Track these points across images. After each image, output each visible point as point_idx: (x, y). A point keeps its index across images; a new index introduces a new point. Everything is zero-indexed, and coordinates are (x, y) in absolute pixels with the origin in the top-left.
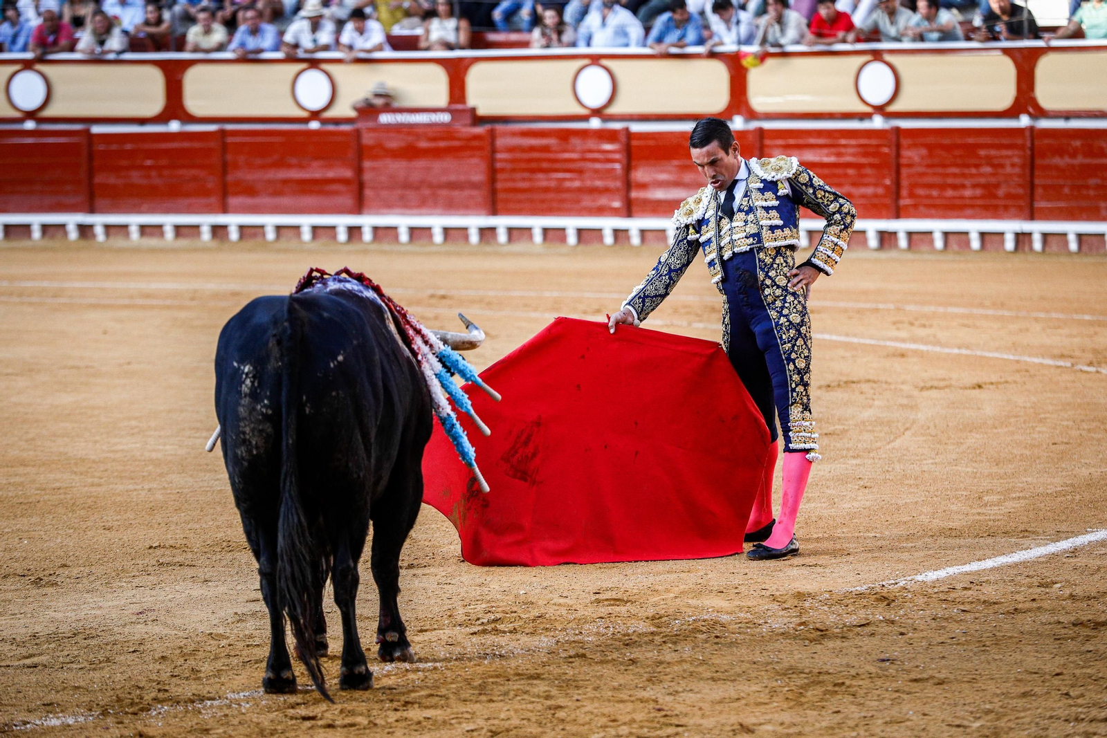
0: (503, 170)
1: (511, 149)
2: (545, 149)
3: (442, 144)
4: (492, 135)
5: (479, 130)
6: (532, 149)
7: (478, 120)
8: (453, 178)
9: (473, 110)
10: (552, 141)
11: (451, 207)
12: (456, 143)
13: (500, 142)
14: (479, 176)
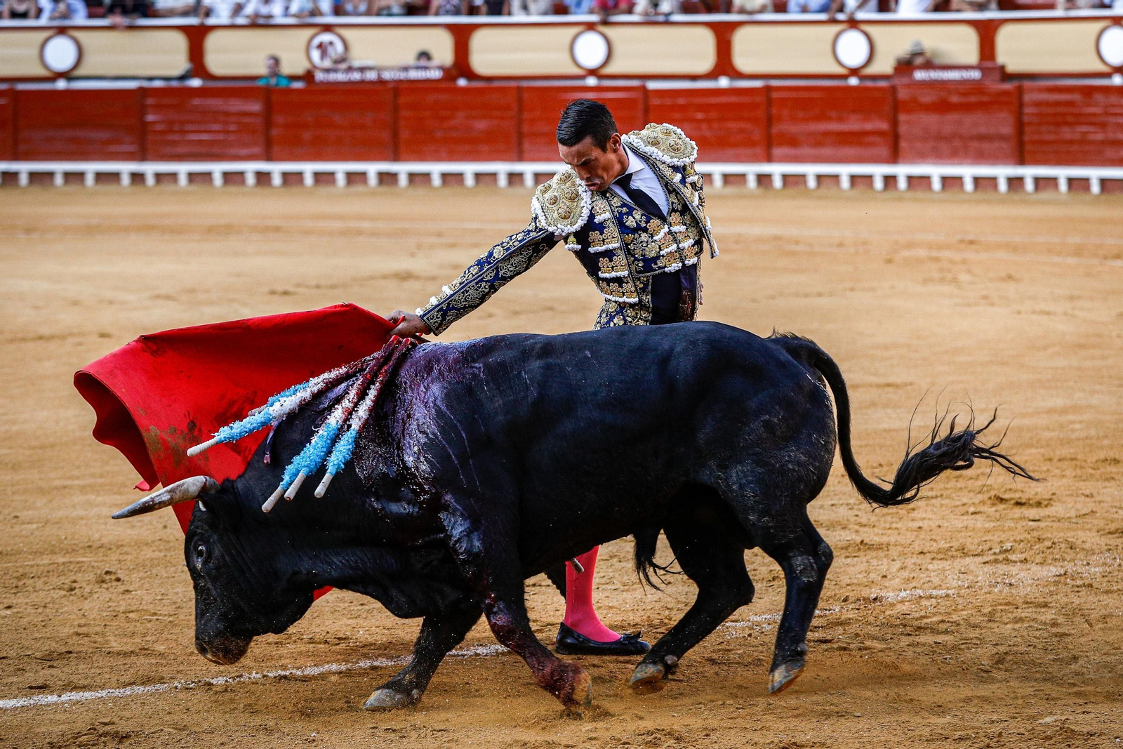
0: (1029, 124)
1: (1037, 104)
2: (1070, 104)
3: (973, 99)
4: (1020, 90)
5: (1008, 86)
6: (1058, 104)
7: (1006, 76)
8: (982, 130)
9: (1002, 68)
10: (1076, 97)
11: (981, 157)
12: (985, 99)
13: (1027, 98)
14: (1007, 129)
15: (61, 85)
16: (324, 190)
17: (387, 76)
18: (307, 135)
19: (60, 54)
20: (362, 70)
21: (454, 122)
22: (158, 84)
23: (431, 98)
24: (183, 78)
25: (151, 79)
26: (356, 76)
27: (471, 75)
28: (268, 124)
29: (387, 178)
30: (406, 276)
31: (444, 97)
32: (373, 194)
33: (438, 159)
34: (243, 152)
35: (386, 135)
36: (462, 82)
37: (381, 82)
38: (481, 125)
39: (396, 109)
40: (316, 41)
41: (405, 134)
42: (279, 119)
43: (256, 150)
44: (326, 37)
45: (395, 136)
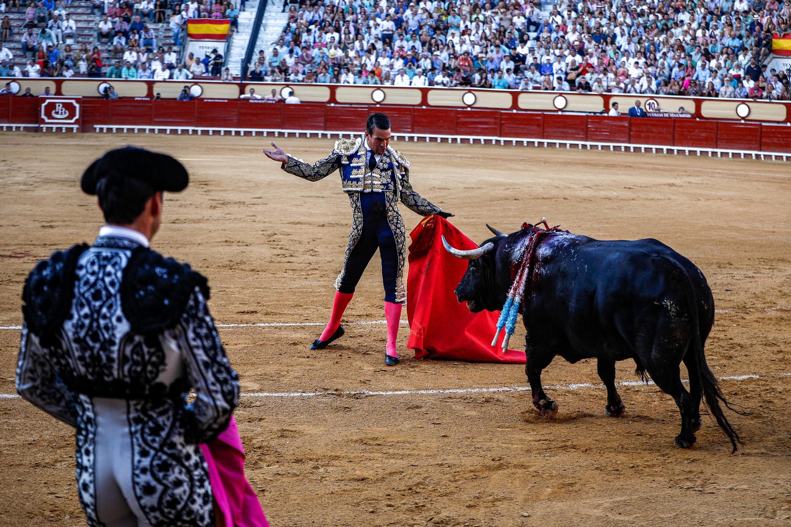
15: (560, 113)
16: (648, 154)
17: (672, 115)
18: (643, 135)
19: (560, 103)
20: (663, 113)
21: (694, 133)
22: (592, 114)
23: (687, 124)
24: (601, 113)
25: (590, 113)
26: (661, 115)
27: (701, 117)
28: (630, 130)
29: (670, 151)
30: (673, 185)
31: (691, 124)
32: (665, 156)
33: (688, 146)
34: (621, 140)
35: (670, 136)
36: (698, 119)
37: (670, 118)
38: (704, 135)
39: (674, 127)
40: (648, 103)
41: (677, 136)
42: (634, 129)
43: (626, 139)
44: (652, 101)
45: (674, 136)
